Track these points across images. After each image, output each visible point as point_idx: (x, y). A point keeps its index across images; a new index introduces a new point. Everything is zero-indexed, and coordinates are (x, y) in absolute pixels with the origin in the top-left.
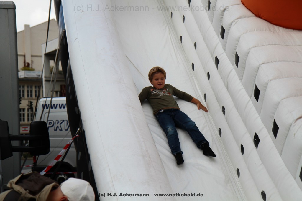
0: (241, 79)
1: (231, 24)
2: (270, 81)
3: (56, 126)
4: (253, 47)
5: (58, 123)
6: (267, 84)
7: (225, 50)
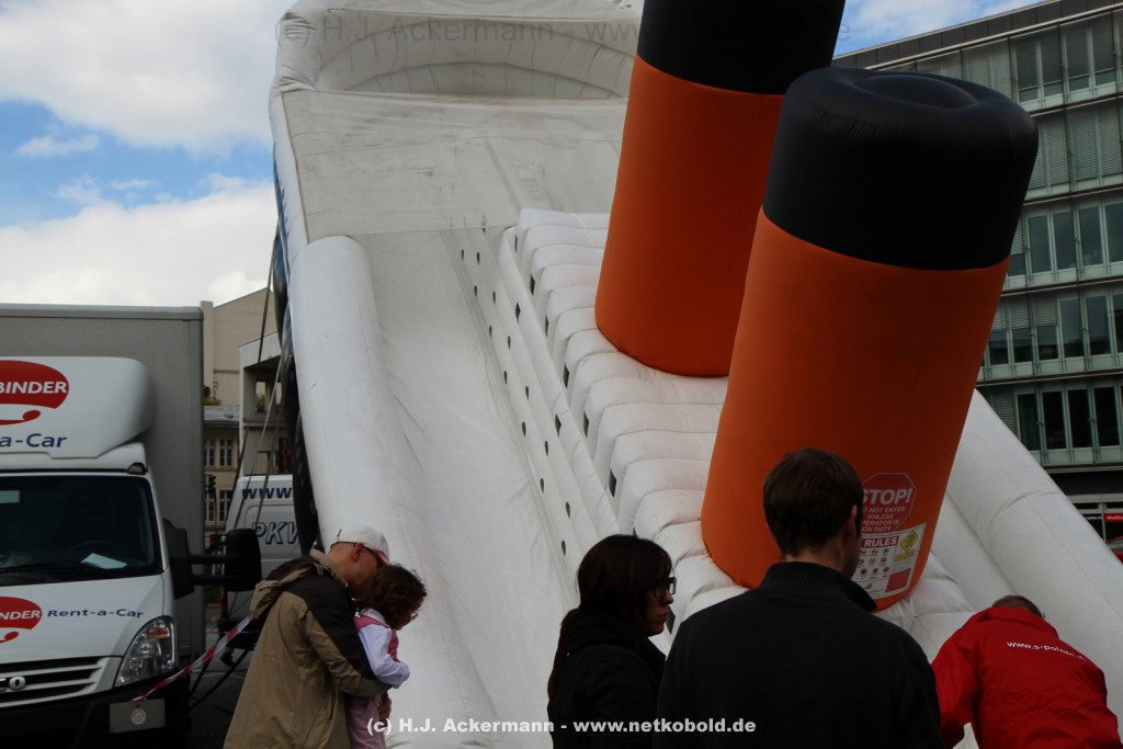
0: (593, 458)
1: (577, 364)
2: (630, 463)
3: (271, 533)
4: (608, 406)
5: (274, 528)
7: (570, 405)
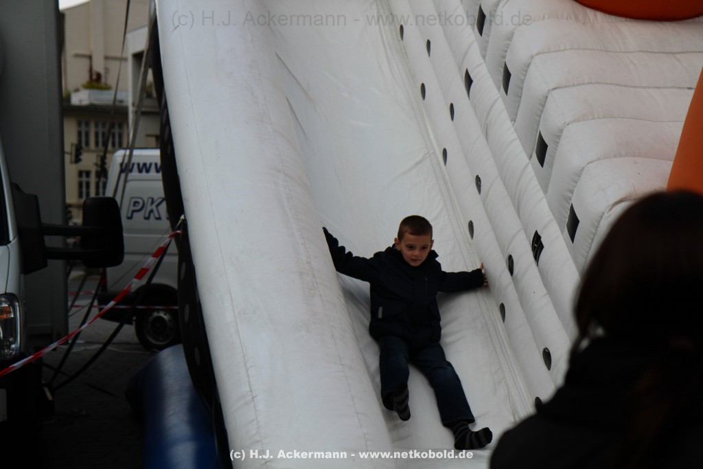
0: (514, 120)
1: (497, 4)
2: (568, 124)
3: (149, 209)
4: (538, 54)
5: (152, 203)
6: (561, 131)
7: (484, 57)
